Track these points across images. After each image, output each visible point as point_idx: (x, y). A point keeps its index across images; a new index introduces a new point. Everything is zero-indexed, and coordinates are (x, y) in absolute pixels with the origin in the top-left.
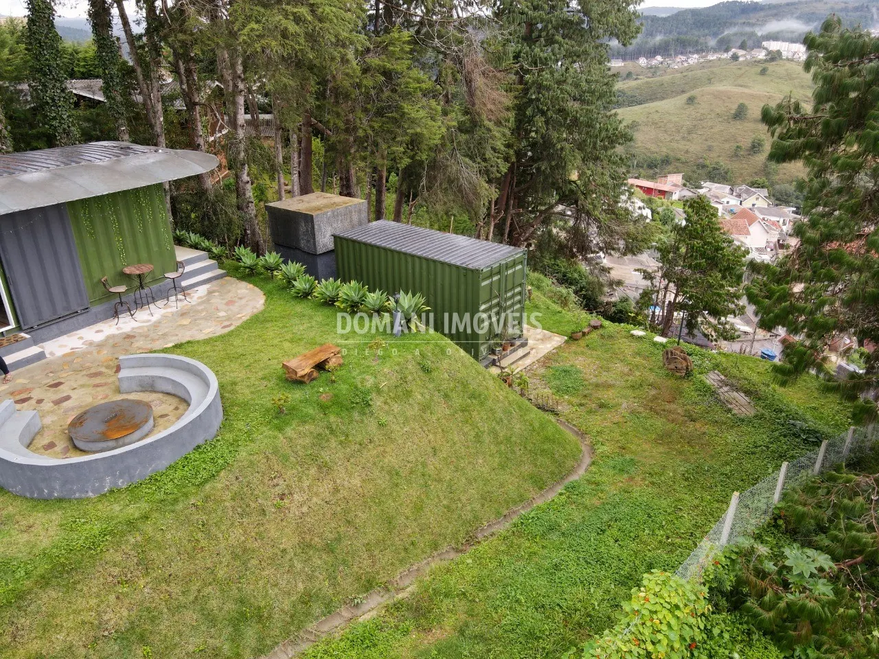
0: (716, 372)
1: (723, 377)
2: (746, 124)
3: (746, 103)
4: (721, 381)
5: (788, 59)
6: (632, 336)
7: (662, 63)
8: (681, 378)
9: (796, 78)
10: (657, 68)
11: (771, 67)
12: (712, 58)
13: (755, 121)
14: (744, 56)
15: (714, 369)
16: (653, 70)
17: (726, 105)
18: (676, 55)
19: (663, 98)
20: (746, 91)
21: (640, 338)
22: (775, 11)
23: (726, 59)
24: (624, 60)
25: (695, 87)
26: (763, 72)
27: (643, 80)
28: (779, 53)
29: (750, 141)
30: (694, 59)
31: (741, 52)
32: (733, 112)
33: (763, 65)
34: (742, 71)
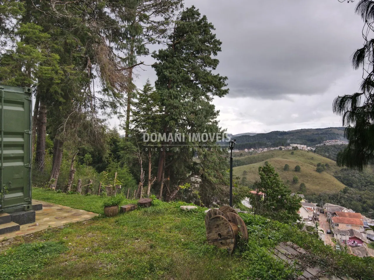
0: (289, 243)
1: (302, 251)
2: (289, 172)
3: (288, 164)
4: (301, 257)
5: (300, 149)
6: (182, 210)
7: (254, 151)
8: (229, 254)
9: (305, 156)
10: (252, 152)
11: (295, 152)
12: (272, 149)
13: (293, 171)
14: (284, 148)
15: (286, 240)
16: (251, 153)
17: (280, 165)
18: (259, 148)
19: (255, 163)
20: (288, 160)
21: (190, 212)
22: (292, 135)
23: (277, 149)
24: (239, 150)
25: (267, 159)
26: (292, 153)
27: (246, 156)
28: (297, 147)
29: (292, 179)
30: (266, 150)
31: (283, 147)
32: (284, 167)
33: (292, 151)
34: (284, 153)
